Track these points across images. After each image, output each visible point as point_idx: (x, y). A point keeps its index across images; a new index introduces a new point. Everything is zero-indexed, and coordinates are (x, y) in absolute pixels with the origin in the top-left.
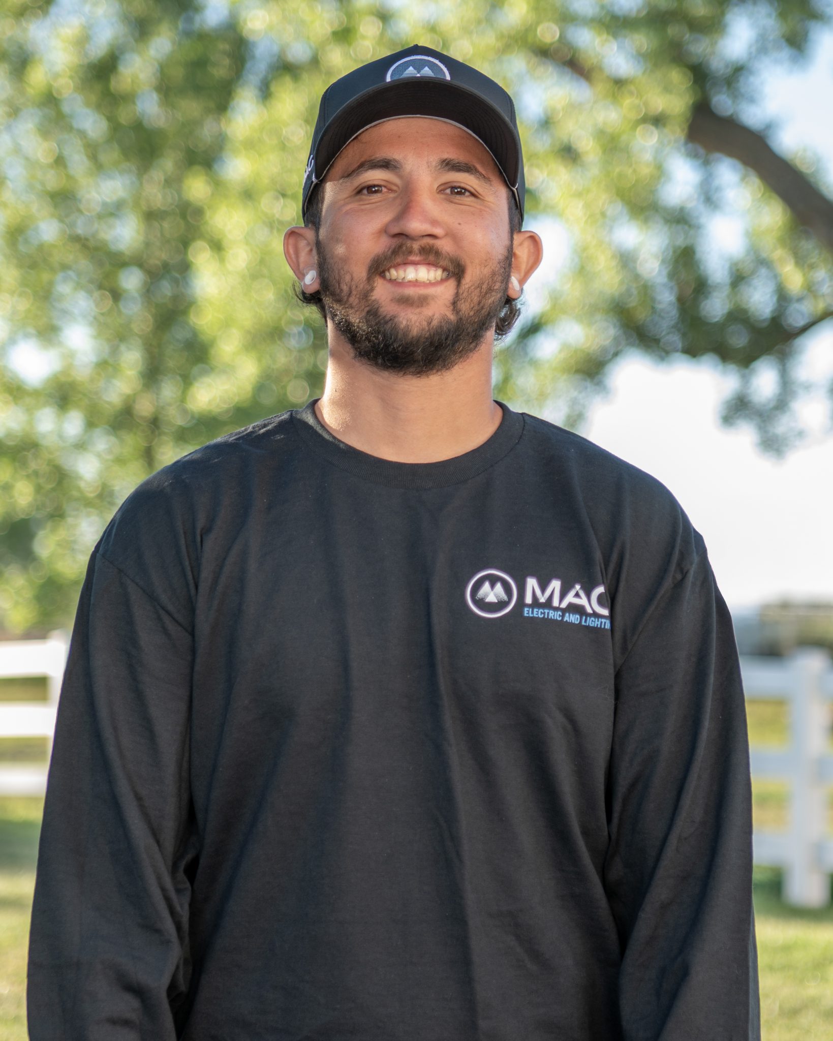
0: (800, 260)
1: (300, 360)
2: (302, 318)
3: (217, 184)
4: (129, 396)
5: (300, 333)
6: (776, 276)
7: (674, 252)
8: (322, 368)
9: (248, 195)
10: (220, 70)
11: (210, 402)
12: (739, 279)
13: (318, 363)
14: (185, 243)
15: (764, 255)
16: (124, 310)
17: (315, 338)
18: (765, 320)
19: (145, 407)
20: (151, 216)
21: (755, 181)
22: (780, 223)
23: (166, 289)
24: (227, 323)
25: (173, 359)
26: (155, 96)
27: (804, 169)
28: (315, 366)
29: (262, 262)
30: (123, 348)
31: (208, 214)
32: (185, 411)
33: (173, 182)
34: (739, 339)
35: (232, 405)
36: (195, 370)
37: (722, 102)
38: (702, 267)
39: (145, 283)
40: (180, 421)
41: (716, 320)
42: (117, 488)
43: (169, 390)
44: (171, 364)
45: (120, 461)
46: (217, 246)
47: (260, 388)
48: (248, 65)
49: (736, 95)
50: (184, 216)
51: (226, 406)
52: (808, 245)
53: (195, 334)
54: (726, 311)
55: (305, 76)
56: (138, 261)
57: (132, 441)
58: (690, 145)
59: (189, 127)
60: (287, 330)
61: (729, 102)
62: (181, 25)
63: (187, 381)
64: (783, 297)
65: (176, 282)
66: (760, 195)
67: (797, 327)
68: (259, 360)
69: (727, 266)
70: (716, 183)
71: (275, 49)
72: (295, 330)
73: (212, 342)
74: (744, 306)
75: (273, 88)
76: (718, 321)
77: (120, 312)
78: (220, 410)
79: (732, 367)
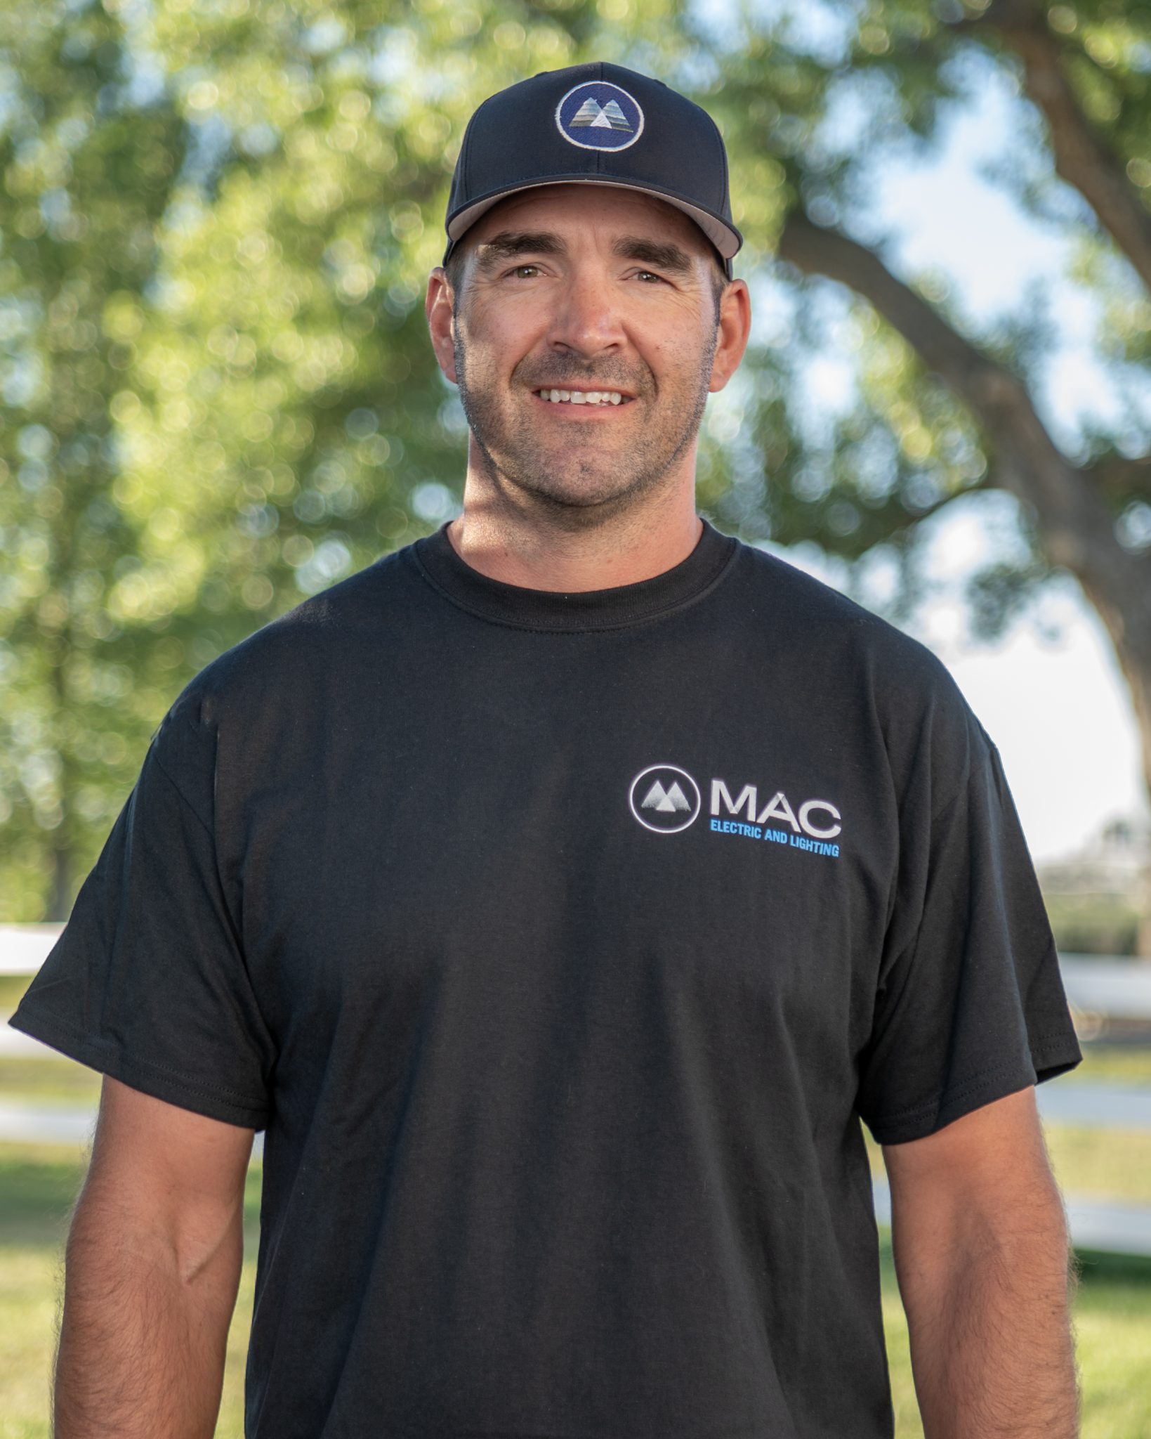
0: (928, 417)
1: (260, 552)
2: (264, 496)
3: (150, 316)
4: (31, 600)
5: (261, 516)
6: (895, 440)
7: (761, 407)
8: (289, 563)
9: (191, 329)
10: (151, 165)
11: (140, 608)
12: (846, 442)
13: (284, 557)
14: (105, 395)
15: (878, 411)
16: (22, 483)
17: (281, 523)
18: (881, 499)
19: (52, 614)
20: (60, 358)
21: (869, 311)
22: (902, 369)
23: (81, 457)
24: (163, 500)
25: (90, 548)
26: (66, 198)
27: (930, 297)
28: (281, 561)
29: (210, 419)
30: (23, 533)
31: (137, 355)
32: (105, 619)
33: (91, 311)
34: (847, 524)
35: (170, 612)
36: (120, 563)
37: (823, 207)
38: (795, 428)
39: (53, 449)
40: (99, 634)
41: (817, 498)
42: (15, 723)
43: (84, 592)
44: (88, 556)
45: (20, 686)
46: (149, 399)
47: (208, 588)
48: (189, 156)
49: (841, 197)
50: (104, 359)
51: (161, 614)
52: (938, 397)
53: (120, 517)
54: (829, 486)
55: (266, 171)
56: (42, 417)
57: (35, 659)
58: (782, 263)
59: (110, 241)
60: (241, 511)
61: (834, 206)
62: (99, 104)
63: (109, 579)
64: (905, 468)
65: (94, 446)
66: (875, 332)
67: (922, 509)
68: (206, 550)
69: (832, 425)
70: (816, 314)
71: (227, 134)
72: (255, 509)
73: (143, 527)
74: (852, 481)
75: (224, 187)
76: (817, 501)
77: (19, 489)
78: (152, 619)
79: (838, 560)
